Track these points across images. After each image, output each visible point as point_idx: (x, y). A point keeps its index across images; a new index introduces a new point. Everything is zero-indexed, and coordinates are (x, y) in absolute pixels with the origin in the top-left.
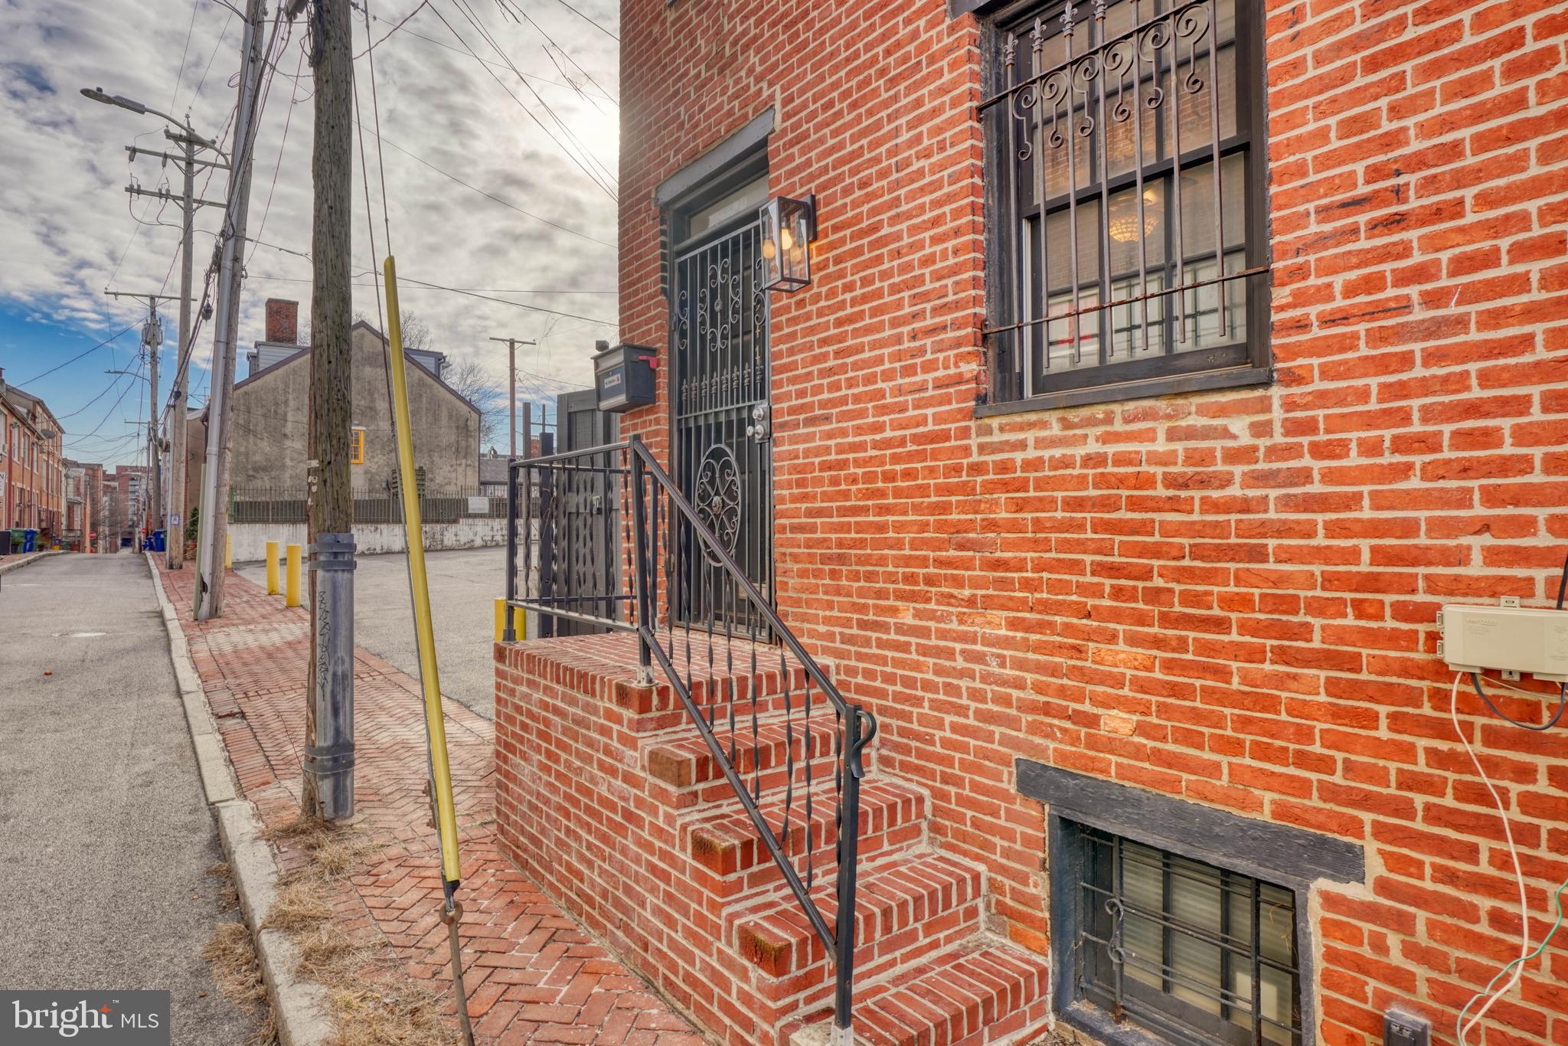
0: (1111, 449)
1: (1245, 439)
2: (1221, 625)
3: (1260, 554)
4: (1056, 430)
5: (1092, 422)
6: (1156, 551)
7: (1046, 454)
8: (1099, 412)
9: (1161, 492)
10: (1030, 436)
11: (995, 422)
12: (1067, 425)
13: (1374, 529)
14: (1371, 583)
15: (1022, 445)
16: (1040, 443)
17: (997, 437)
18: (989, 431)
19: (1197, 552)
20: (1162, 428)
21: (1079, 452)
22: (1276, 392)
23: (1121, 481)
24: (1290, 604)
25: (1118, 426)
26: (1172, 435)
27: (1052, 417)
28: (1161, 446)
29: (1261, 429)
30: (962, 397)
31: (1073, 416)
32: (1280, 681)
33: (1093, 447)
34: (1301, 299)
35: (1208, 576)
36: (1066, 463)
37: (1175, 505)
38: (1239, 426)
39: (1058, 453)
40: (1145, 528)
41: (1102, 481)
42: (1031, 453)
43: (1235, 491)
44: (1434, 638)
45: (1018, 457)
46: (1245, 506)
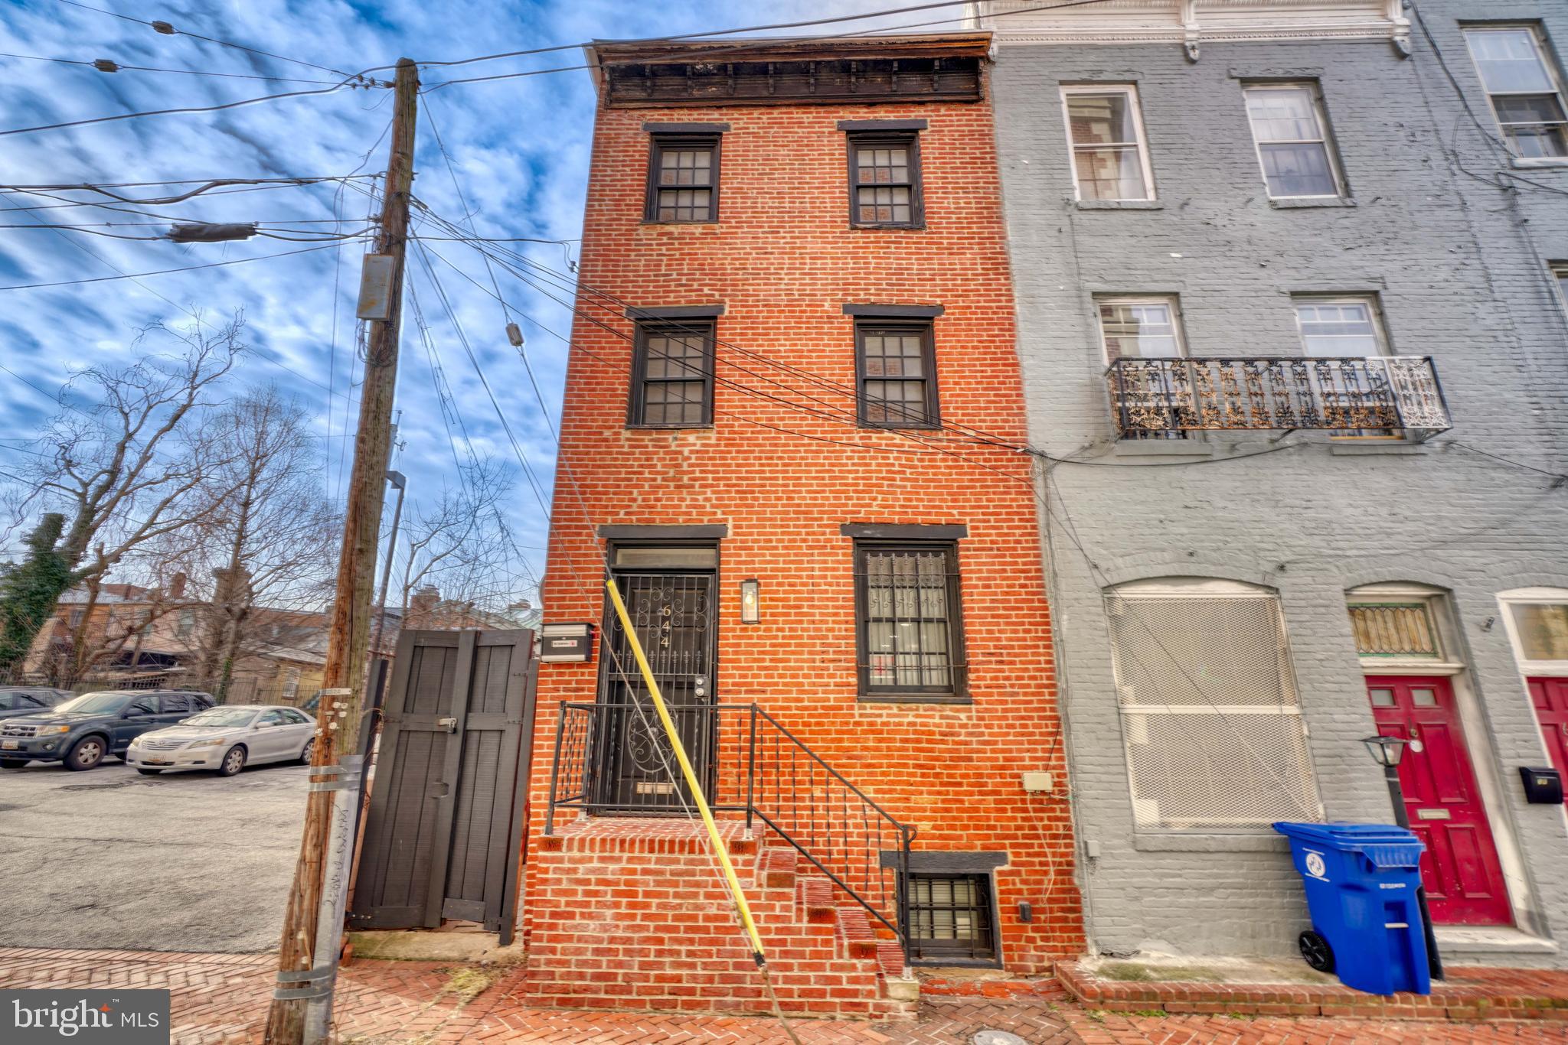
0: (919, 720)
1: (965, 721)
2: (960, 784)
3: (970, 759)
4: (895, 711)
5: (911, 709)
6: (937, 759)
7: (892, 720)
8: (914, 706)
9: (938, 737)
10: (884, 712)
11: (868, 705)
12: (901, 709)
13: (1003, 751)
14: (1003, 768)
15: (880, 716)
16: (889, 715)
17: (869, 711)
18: (865, 708)
19: (952, 759)
20: (937, 714)
21: (906, 720)
22: (973, 706)
23: (923, 733)
24: (980, 776)
25: (921, 712)
26: (942, 717)
27: (894, 706)
28: (937, 720)
29: (970, 718)
30: (850, 692)
31: (904, 706)
32: (980, 802)
33: (911, 719)
34: (979, 679)
35: (955, 767)
36: (900, 724)
37: (942, 742)
38: (963, 716)
39: (897, 720)
40: (931, 750)
41: (915, 732)
42: (884, 719)
43: (962, 738)
44: (1021, 784)
45: (879, 720)
46: (966, 743)
